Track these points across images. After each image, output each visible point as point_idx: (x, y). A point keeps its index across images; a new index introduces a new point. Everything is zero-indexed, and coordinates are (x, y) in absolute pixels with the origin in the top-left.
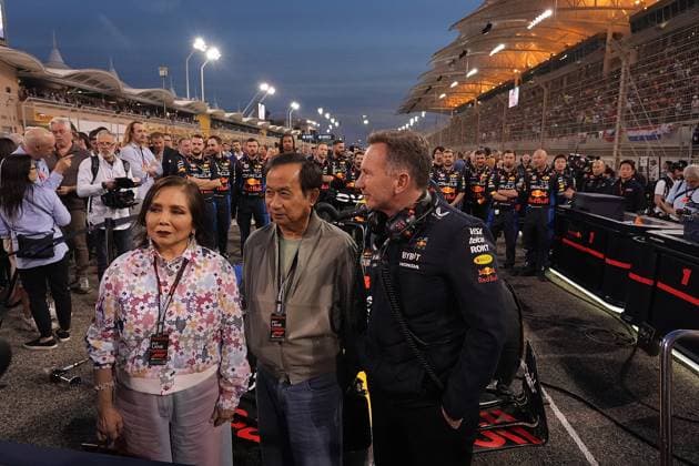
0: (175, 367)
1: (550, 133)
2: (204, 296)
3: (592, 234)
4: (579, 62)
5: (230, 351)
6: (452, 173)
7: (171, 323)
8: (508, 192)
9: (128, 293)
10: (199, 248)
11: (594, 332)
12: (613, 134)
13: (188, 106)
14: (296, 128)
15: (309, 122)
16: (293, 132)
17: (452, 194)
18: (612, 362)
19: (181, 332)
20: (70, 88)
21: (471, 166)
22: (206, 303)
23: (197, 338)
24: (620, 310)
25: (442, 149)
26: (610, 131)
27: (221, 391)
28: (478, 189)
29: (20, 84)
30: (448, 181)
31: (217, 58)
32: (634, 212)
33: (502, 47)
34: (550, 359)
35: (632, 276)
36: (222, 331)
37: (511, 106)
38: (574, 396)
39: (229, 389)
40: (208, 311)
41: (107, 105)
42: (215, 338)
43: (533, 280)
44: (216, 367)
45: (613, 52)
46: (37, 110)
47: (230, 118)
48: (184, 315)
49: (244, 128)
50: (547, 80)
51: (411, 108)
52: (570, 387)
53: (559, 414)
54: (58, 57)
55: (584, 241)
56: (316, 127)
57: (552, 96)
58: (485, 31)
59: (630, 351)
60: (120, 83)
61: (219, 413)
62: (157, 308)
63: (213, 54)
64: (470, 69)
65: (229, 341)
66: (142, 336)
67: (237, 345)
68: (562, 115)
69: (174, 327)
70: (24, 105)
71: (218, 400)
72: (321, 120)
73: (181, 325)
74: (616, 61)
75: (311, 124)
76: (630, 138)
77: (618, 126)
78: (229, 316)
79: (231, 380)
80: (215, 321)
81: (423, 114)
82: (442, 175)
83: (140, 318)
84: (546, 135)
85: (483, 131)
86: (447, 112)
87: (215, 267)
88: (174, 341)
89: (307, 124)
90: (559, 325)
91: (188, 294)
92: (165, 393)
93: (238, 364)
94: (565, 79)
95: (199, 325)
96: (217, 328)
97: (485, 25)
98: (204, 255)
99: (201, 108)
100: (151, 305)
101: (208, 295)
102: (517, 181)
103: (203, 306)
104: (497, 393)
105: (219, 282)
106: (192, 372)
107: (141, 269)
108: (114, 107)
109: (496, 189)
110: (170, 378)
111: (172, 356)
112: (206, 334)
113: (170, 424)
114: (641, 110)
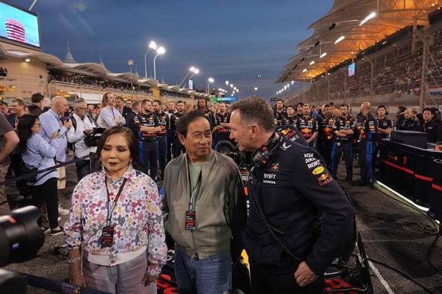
0: (118, 248)
1: (376, 92)
2: (136, 202)
3: (405, 158)
4: (394, 45)
5: (154, 237)
6: (309, 119)
7: (115, 219)
8: (346, 131)
9: (89, 200)
10: (134, 171)
11: (409, 225)
12: (420, 91)
13: (146, 83)
14: (212, 94)
15: (220, 90)
16: (210, 96)
17: (309, 133)
18: (422, 245)
19: (122, 225)
20: (77, 74)
21: (322, 115)
22: (138, 206)
23: (132, 229)
24: (427, 210)
25: (302, 104)
26: (417, 89)
27: (149, 263)
28: (327, 129)
29: (49, 73)
30: (306, 124)
31: (163, 53)
32: (434, 142)
33: (342, 38)
34: (377, 243)
35: (434, 186)
36: (149, 225)
37: (350, 75)
38: (394, 269)
39: (154, 262)
40: (139, 212)
41: (98, 84)
42: (144, 229)
43: (364, 189)
44: (145, 248)
45: (417, 37)
46: (58, 88)
47: (172, 89)
48: (123, 214)
49: (180, 95)
50: (373, 58)
51: (285, 79)
52: (391, 262)
53: (384, 282)
54: (70, 56)
55: (399, 163)
56: (225, 93)
57: (377, 68)
58: (331, 28)
59: (434, 237)
60: (106, 70)
61: (148, 278)
62: (106, 210)
63: (161, 51)
64: (322, 53)
65: (153, 231)
66: (97, 228)
67: (158, 233)
68: (384, 80)
69: (117, 222)
70: (50, 85)
71: (147, 269)
72: (228, 88)
73: (121, 220)
74: (420, 43)
75: (221, 91)
76: (431, 93)
77: (422, 85)
78: (153, 214)
79: (154, 256)
80: (144, 218)
81: (293, 82)
82: (303, 121)
83: (96, 216)
84: (374, 93)
85: (332, 92)
86: (308, 81)
87: (144, 183)
88: (117, 231)
89: (219, 91)
90: (384, 220)
91: (127, 201)
92: (111, 265)
93: (159, 246)
94: (386, 57)
95: (134, 220)
96: (145, 223)
97: (331, 24)
98: (137, 176)
99: (154, 83)
100: (103, 208)
101: (139, 201)
102: (351, 124)
103: (136, 209)
104: (338, 267)
105: (146, 192)
106: (129, 251)
107: (97, 185)
108: (102, 85)
109: (338, 129)
110: (114, 255)
111: (116, 241)
112: (138, 227)
113: (116, 285)
114: (438, 75)
